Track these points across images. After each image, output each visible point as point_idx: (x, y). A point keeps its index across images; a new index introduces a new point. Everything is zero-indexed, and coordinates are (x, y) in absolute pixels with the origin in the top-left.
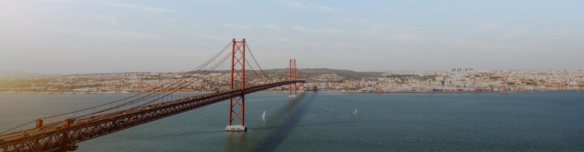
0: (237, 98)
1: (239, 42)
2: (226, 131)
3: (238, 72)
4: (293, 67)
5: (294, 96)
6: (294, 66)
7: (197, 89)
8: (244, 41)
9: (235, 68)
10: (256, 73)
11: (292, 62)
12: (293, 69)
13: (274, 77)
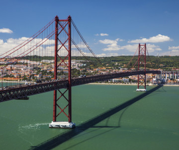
0: (63, 90)
1: (63, 21)
2: (50, 127)
3: (64, 59)
4: (142, 52)
5: (144, 90)
6: (144, 52)
7: (25, 78)
8: (70, 19)
9: (59, 53)
10: (99, 61)
11: (142, 47)
12: (143, 55)
13: (121, 65)
